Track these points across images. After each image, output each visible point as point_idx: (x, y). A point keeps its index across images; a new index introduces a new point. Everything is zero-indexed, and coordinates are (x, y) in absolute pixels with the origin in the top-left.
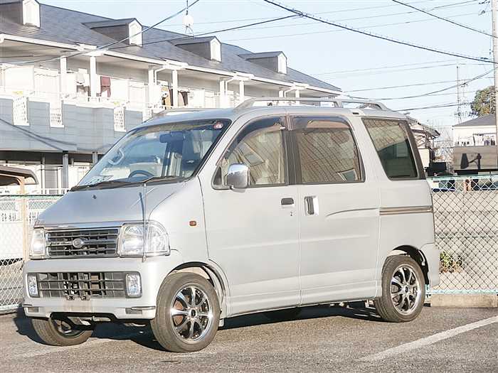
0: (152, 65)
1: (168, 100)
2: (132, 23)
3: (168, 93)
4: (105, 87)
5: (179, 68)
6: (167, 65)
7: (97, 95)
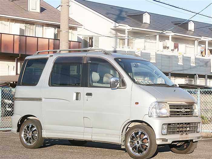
0: (196, 39)
1: (204, 53)
2: (190, 22)
3: (204, 50)
4: (176, 47)
5: (208, 40)
6: (203, 39)
7: (172, 50)
